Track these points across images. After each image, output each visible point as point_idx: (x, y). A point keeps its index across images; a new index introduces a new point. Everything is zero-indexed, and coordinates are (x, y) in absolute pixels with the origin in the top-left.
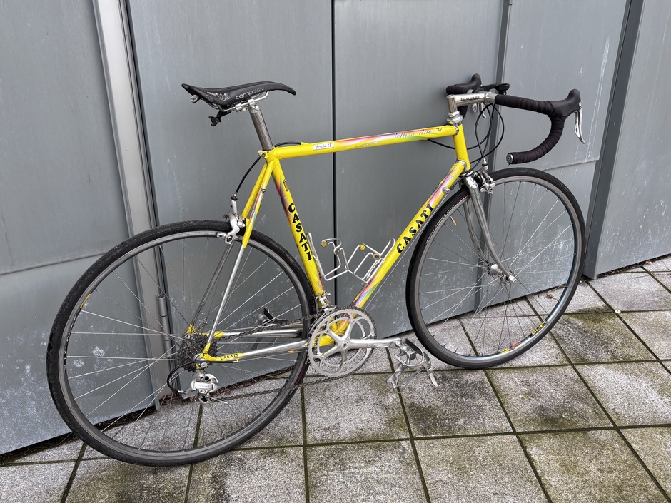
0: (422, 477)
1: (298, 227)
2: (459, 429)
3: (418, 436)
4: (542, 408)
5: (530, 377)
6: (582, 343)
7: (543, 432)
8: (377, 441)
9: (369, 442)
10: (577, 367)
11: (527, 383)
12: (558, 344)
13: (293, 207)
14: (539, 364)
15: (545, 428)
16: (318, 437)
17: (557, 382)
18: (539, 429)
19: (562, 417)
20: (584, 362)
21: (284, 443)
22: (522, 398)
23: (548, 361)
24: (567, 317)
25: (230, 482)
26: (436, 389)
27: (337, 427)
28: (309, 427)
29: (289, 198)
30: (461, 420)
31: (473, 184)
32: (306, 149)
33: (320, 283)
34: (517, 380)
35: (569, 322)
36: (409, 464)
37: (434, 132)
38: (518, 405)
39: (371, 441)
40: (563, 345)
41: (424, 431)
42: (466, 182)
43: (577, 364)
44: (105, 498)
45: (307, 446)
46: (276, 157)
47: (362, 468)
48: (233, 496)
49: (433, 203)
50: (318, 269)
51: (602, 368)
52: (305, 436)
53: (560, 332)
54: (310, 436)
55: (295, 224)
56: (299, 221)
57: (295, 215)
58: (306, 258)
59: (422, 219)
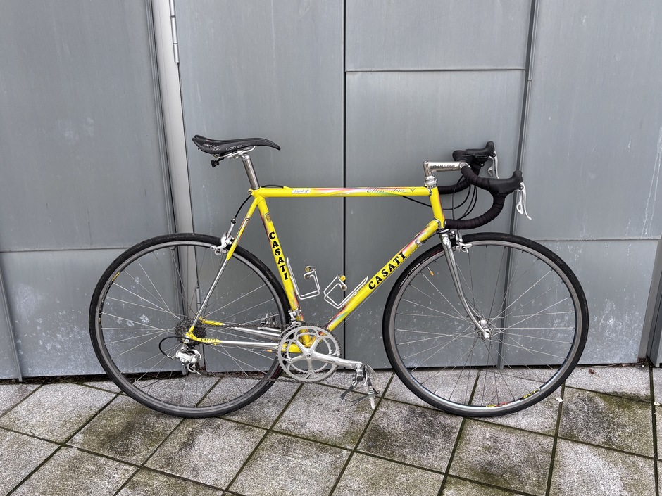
0: (338, 480)
1: (276, 251)
2: (400, 456)
3: (361, 450)
4: (490, 463)
5: (503, 436)
6: (587, 422)
7: (472, 481)
8: (326, 444)
9: (318, 442)
10: (559, 441)
11: (495, 440)
12: (559, 416)
13: (273, 235)
14: (523, 428)
15: (476, 479)
16: (284, 427)
17: (527, 446)
18: (471, 478)
19: (502, 476)
20: (572, 438)
21: (257, 424)
22: (480, 450)
23: (534, 428)
24: (593, 394)
25: (201, 438)
26: (407, 421)
27: (303, 425)
28: (283, 418)
29: (270, 227)
30: (407, 450)
31: (446, 241)
32: (286, 192)
33: (295, 300)
34: (488, 435)
35: (591, 400)
36: (336, 468)
37: (407, 191)
38: (469, 454)
39: (321, 443)
40: (563, 419)
41: (368, 448)
42: (441, 238)
43: (561, 438)
44: (119, 422)
45: (271, 431)
46: (260, 195)
47: (299, 458)
48: (196, 447)
49: (406, 252)
50: (294, 288)
51: (585, 448)
52: (275, 423)
53: (572, 406)
54: (278, 425)
55: (274, 249)
56: (279, 247)
57: (275, 242)
58: (283, 277)
59: (395, 264)
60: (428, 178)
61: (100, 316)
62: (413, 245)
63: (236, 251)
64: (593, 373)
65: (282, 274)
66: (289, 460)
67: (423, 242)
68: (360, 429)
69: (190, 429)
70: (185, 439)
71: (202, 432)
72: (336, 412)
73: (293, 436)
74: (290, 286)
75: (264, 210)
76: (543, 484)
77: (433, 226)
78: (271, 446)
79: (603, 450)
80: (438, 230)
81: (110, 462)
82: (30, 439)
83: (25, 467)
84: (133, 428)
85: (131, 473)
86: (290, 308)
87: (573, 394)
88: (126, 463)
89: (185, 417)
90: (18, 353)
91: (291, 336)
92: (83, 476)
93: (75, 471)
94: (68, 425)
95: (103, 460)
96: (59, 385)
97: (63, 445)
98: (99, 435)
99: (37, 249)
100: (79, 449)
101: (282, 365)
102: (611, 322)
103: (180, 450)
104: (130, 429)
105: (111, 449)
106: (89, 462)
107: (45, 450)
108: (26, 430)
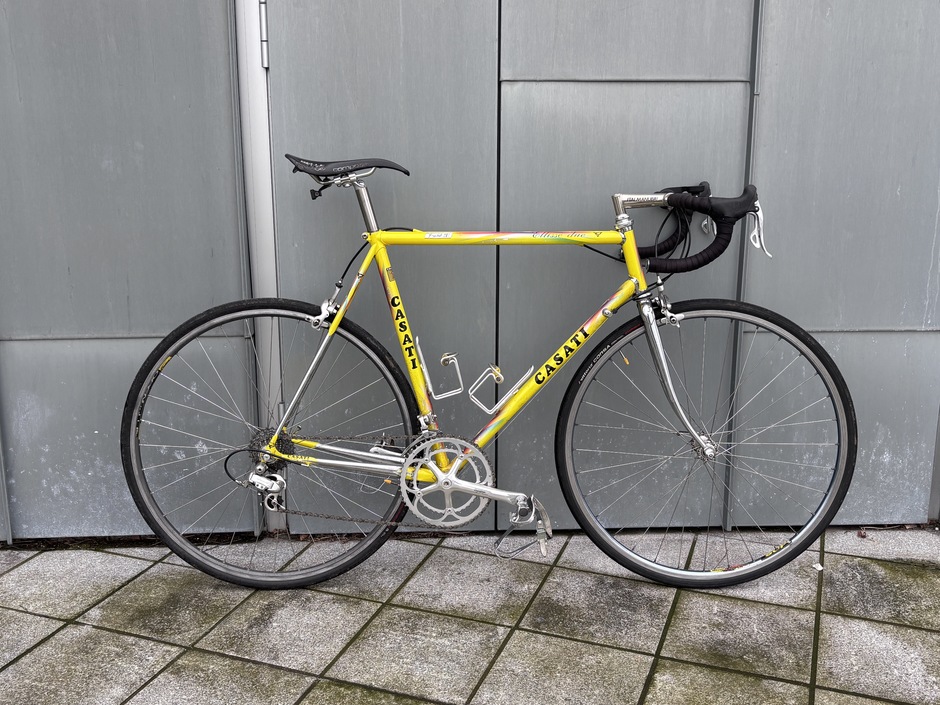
0: (492, 664)
1: (401, 325)
2: (584, 634)
3: (525, 627)
4: (722, 643)
5: (737, 611)
6: (862, 593)
7: (695, 664)
8: (472, 620)
9: (461, 618)
10: (823, 616)
11: (727, 615)
12: (820, 587)
13: (397, 301)
14: (767, 600)
15: (703, 661)
16: (407, 600)
17: (775, 623)
18: (695, 660)
19: (741, 657)
20: (842, 612)
21: (365, 596)
22: (705, 628)
23: (783, 601)
24: (868, 562)
25: (282, 613)
26: (592, 593)
27: (435, 598)
28: (406, 589)
29: (393, 289)
30: (596, 627)
31: (648, 311)
32: (417, 236)
33: (427, 401)
34: (716, 609)
35: (865, 568)
36: (490, 648)
37: (589, 237)
38: (689, 632)
39: (464, 618)
40: (826, 590)
41: (537, 625)
42: (639, 306)
43: (827, 613)
44: (158, 595)
45: (388, 604)
46: (379, 241)
47: (431, 636)
48: (275, 624)
49: (588, 328)
50: (425, 382)
51: (864, 625)
52: (393, 596)
53: (836, 575)
54: (399, 597)
55: (398, 322)
56: (405, 319)
57: (399, 311)
58: (411, 365)
59: (572, 345)
60: (619, 217)
61: (138, 425)
62: (600, 316)
63: (342, 325)
64: (864, 537)
65: (409, 360)
66: (416, 639)
67: (615, 311)
68: (523, 602)
69: (266, 603)
70: (257, 614)
71: (283, 606)
72: (486, 582)
73: (422, 610)
74: (420, 379)
75: (385, 263)
76: (805, 666)
77: (627, 289)
78: (389, 623)
79: (891, 627)
80: (634, 295)
81: (143, 642)
82: (19, 615)
83: (11, 648)
84: (178, 601)
85: (174, 656)
86: (418, 412)
87: (837, 562)
88: (166, 643)
89: (257, 587)
90: (9, 499)
91: (421, 455)
92: (100, 659)
93: (87, 653)
94: (79, 598)
95: (131, 640)
96: (66, 552)
97: (71, 622)
98: (126, 610)
99: (49, 336)
100: (94, 627)
101: (407, 500)
102: (886, 458)
103: (251, 627)
104: (173, 603)
105: (145, 626)
106: (110, 642)
107: (44, 628)
108: (15, 604)
